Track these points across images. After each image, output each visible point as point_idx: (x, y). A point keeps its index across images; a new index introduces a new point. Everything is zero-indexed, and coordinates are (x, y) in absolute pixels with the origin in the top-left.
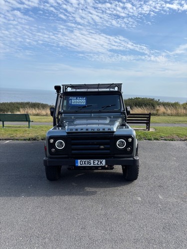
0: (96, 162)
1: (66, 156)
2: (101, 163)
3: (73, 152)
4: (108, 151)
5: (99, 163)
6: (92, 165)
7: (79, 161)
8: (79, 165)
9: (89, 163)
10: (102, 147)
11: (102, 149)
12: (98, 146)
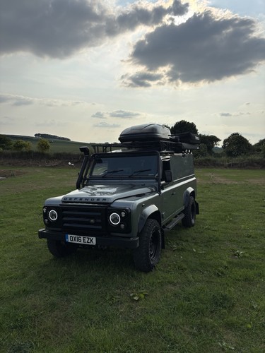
0: (86, 240)
1: (60, 229)
2: (91, 241)
3: (65, 225)
4: (100, 227)
5: (89, 241)
6: (82, 242)
7: (69, 236)
8: (70, 241)
9: (79, 240)
10: (92, 221)
11: (92, 224)
12: (87, 220)
